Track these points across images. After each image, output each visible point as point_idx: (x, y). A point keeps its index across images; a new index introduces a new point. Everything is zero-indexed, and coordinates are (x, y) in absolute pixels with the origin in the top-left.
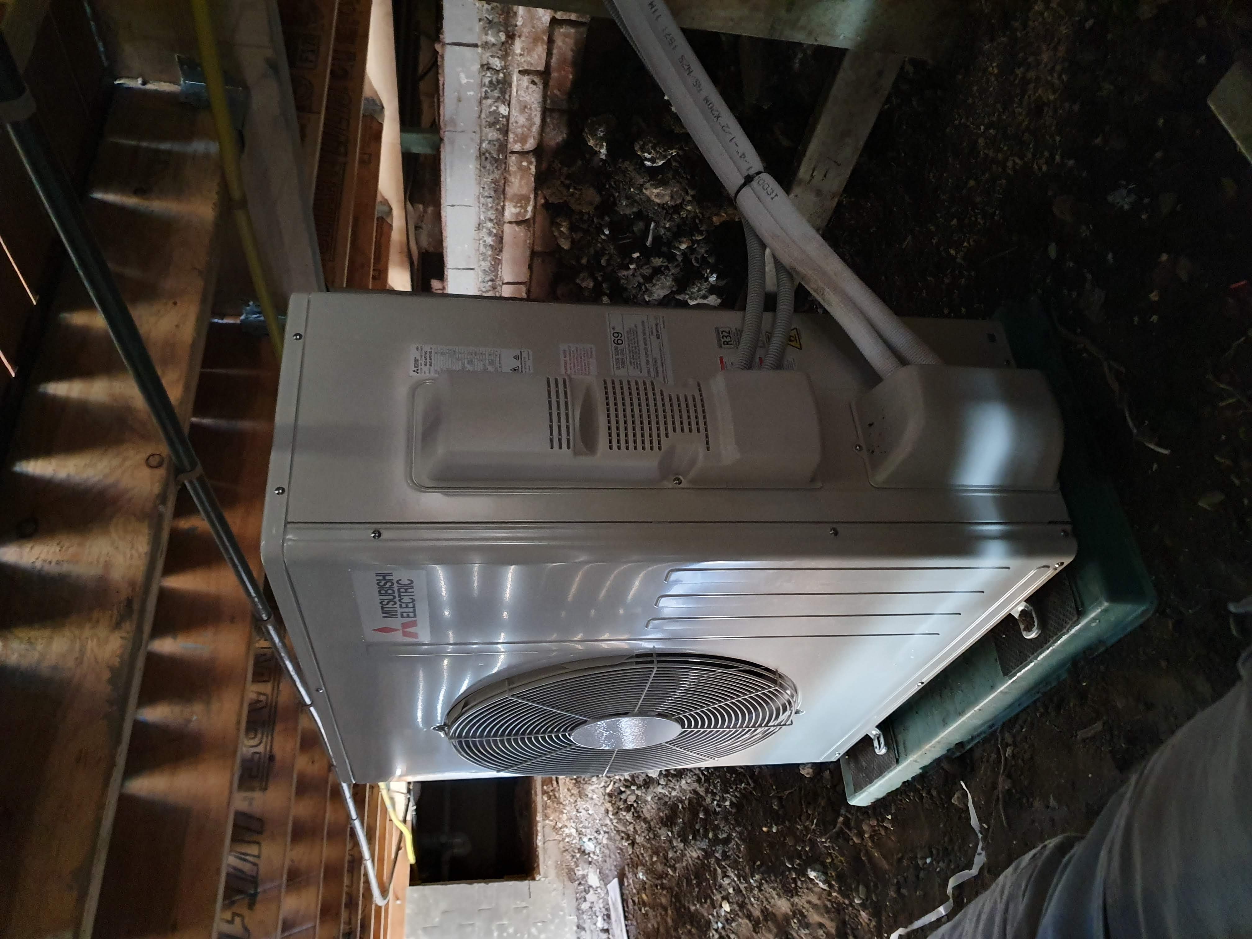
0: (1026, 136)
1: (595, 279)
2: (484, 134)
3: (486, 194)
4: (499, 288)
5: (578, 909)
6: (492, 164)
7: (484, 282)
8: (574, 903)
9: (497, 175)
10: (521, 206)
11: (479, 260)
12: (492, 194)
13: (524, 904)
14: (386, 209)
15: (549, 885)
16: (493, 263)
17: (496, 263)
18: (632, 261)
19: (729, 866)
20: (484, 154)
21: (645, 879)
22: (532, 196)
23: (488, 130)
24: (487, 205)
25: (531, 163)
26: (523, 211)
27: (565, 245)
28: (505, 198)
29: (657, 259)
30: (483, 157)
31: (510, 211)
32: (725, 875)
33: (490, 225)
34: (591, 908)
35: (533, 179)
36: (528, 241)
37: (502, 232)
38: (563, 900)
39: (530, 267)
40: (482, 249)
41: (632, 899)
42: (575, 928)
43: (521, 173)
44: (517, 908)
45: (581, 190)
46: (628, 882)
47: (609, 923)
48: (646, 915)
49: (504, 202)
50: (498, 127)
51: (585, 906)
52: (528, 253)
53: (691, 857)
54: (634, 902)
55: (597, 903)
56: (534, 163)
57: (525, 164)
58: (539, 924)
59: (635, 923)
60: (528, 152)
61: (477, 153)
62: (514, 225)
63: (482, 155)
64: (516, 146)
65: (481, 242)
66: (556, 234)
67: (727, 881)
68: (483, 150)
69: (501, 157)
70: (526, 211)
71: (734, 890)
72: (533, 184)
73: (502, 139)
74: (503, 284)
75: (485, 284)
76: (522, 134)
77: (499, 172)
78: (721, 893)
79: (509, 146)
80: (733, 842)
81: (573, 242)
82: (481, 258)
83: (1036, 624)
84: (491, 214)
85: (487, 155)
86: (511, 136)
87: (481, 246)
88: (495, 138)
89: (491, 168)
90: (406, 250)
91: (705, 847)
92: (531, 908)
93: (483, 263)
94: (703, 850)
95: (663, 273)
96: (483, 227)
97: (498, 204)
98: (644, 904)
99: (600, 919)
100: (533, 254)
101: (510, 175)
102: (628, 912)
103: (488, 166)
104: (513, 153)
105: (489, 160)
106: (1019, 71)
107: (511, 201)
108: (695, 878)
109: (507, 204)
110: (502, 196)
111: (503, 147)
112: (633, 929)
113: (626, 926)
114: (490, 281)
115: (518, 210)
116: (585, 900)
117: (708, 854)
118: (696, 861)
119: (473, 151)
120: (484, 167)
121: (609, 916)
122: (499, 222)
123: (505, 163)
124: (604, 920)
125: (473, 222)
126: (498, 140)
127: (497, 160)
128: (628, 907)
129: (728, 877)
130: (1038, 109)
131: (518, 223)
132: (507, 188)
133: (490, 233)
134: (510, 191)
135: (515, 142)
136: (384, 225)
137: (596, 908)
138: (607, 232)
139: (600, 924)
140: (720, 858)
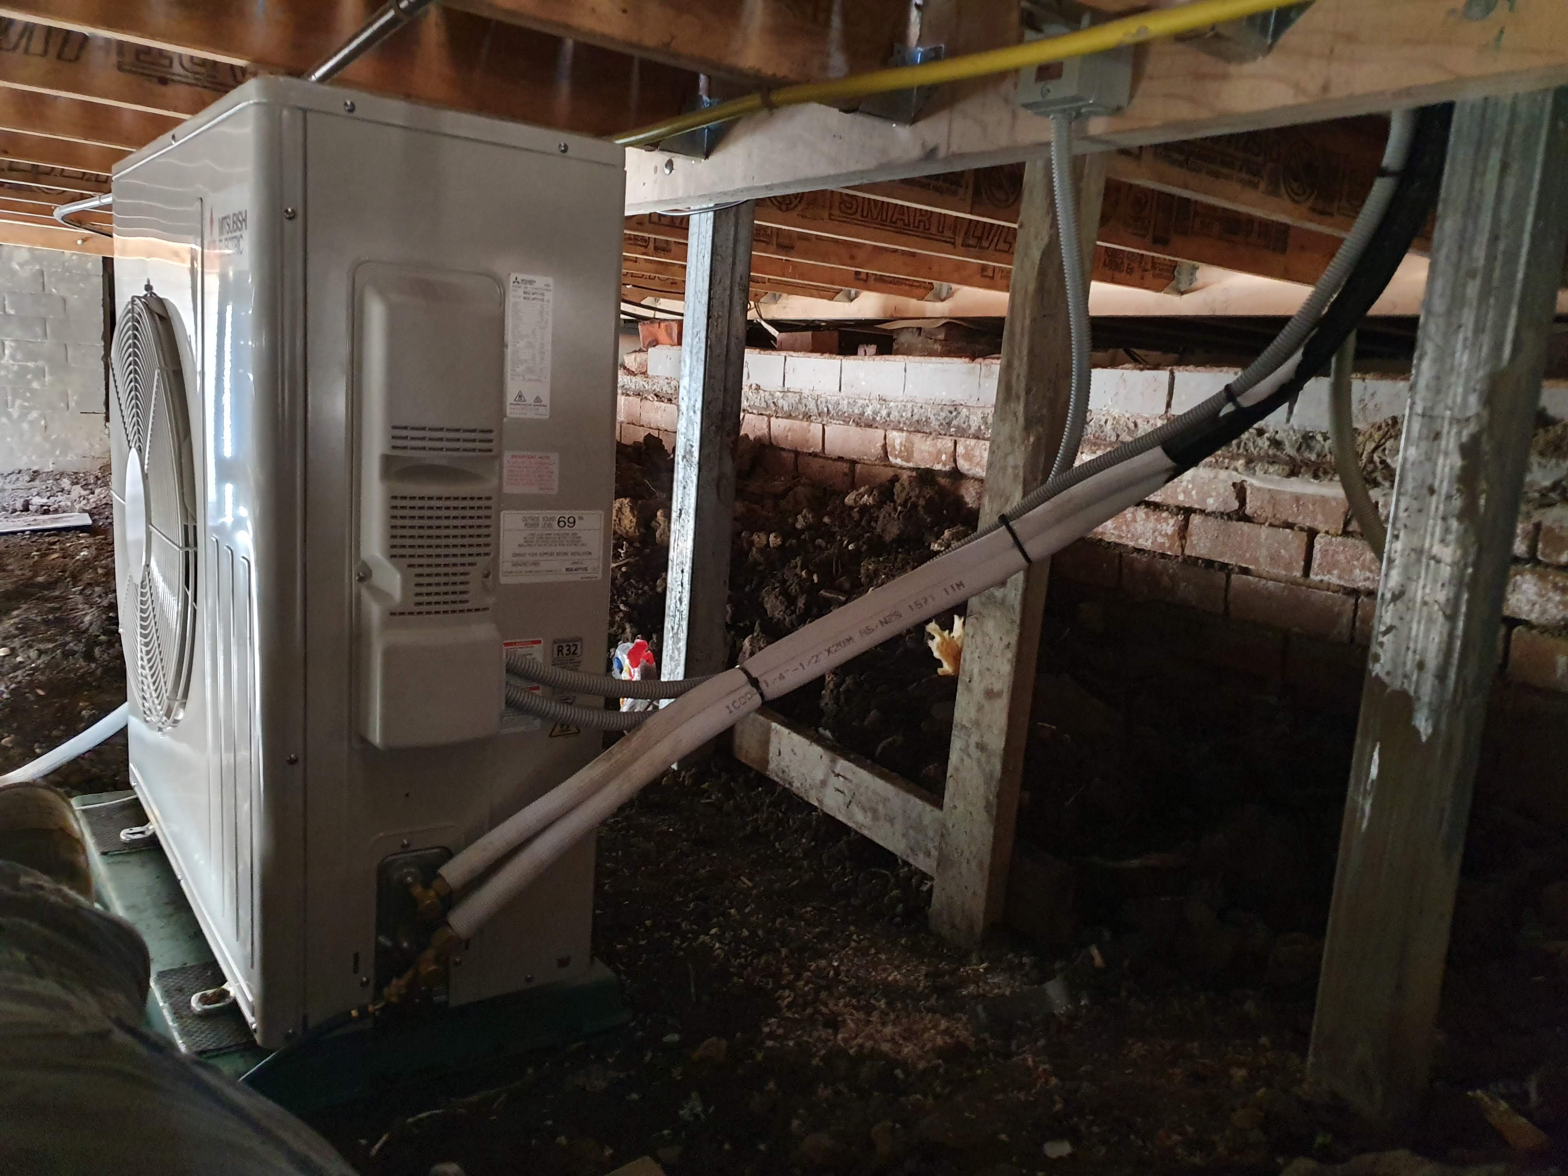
0: (809, 1011)
1: (802, 531)
2: (976, 410)
3: (916, 411)
4: (819, 420)
5: (62, 474)
6: (945, 419)
7: (826, 402)
8: (71, 469)
9: (935, 424)
10: (901, 451)
11: (849, 398)
12: (916, 418)
13: (72, 404)
14: (944, 295)
15: (98, 439)
16: (846, 414)
17: (846, 419)
18: (810, 574)
19: (53, 658)
20: (956, 409)
21: (78, 557)
22: (911, 465)
23: (980, 416)
24: (904, 411)
25: (944, 465)
26: (897, 453)
27: (849, 500)
28: (910, 432)
29: (803, 601)
30: (952, 409)
31: (897, 438)
32: (41, 652)
33: (884, 413)
34: (62, 490)
35: (928, 466)
36: (865, 458)
37: (877, 427)
38: (76, 455)
39: (841, 459)
40: (860, 402)
41: (59, 541)
42: (35, 468)
43: (935, 452)
44: (67, 395)
45: (899, 519)
46: (83, 537)
47: (36, 512)
48: (28, 556)
49: (907, 431)
50: (982, 427)
51: (66, 483)
52: (855, 457)
53: (86, 614)
54: (54, 543)
55: (68, 499)
56: (944, 469)
57: (944, 457)
58: (43, 422)
59: (23, 543)
60: (955, 461)
61: (957, 402)
62: (883, 442)
63: (956, 407)
64: (962, 448)
65: (867, 401)
66: (862, 490)
67: (33, 653)
68: (960, 409)
69: (953, 429)
70: (896, 457)
71: (20, 663)
72: (922, 467)
73: (970, 432)
74: (823, 425)
75: (824, 404)
76: (974, 456)
77: (937, 427)
78: (22, 647)
79: (963, 439)
80: (83, 664)
81: (851, 508)
82: (851, 401)
83: (207, 1007)
84: (895, 415)
85: (954, 414)
86: (972, 442)
87: (863, 402)
88: (971, 423)
89: (940, 418)
90: (898, 315)
91: (91, 631)
92: (67, 414)
93: (845, 402)
94: (88, 629)
95: (787, 608)
96: (882, 405)
97: (905, 423)
98: (43, 556)
99: (44, 501)
100: (853, 463)
101: (933, 439)
102: (41, 535)
103: (943, 414)
104: (955, 443)
105: (949, 414)
106: (882, 1004)
107: (907, 439)
108: (56, 618)
109: (904, 434)
110: (912, 429)
111: (962, 432)
112: (17, 539)
113: (23, 532)
114: (828, 410)
115: (898, 447)
116: (73, 484)
117: (79, 633)
118: (79, 621)
119: (959, 398)
120: (942, 409)
121: (46, 512)
122: (887, 425)
123: (945, 435)
124: (42, 506)
125: (887, 394)
126: (969, 426)
127: (949, 424)
128: (49, 536)
129: (39, 657)
130: (834, 1023)
131: (884, 446)
132: (920, 435)
133: (876, 413)
134: (917, 438)
135: (966, 447)
136: (925, 291)
137: (60, 497)
138: (850, 547)
139: (37, 501)
140: (67, 648)
